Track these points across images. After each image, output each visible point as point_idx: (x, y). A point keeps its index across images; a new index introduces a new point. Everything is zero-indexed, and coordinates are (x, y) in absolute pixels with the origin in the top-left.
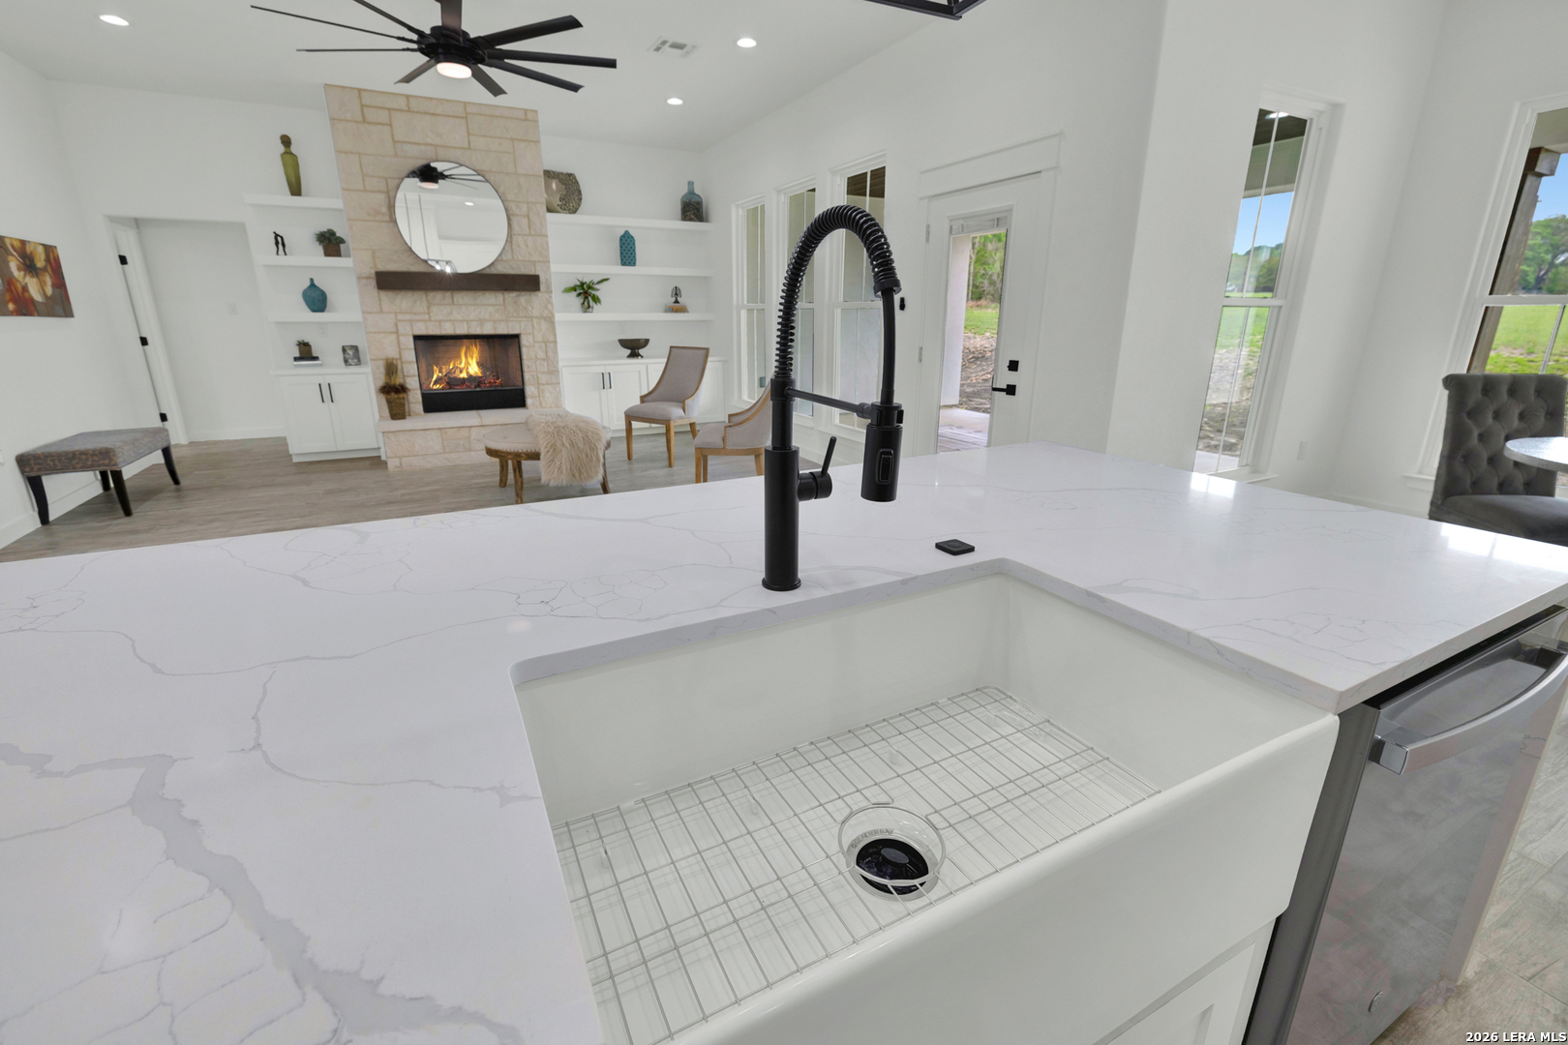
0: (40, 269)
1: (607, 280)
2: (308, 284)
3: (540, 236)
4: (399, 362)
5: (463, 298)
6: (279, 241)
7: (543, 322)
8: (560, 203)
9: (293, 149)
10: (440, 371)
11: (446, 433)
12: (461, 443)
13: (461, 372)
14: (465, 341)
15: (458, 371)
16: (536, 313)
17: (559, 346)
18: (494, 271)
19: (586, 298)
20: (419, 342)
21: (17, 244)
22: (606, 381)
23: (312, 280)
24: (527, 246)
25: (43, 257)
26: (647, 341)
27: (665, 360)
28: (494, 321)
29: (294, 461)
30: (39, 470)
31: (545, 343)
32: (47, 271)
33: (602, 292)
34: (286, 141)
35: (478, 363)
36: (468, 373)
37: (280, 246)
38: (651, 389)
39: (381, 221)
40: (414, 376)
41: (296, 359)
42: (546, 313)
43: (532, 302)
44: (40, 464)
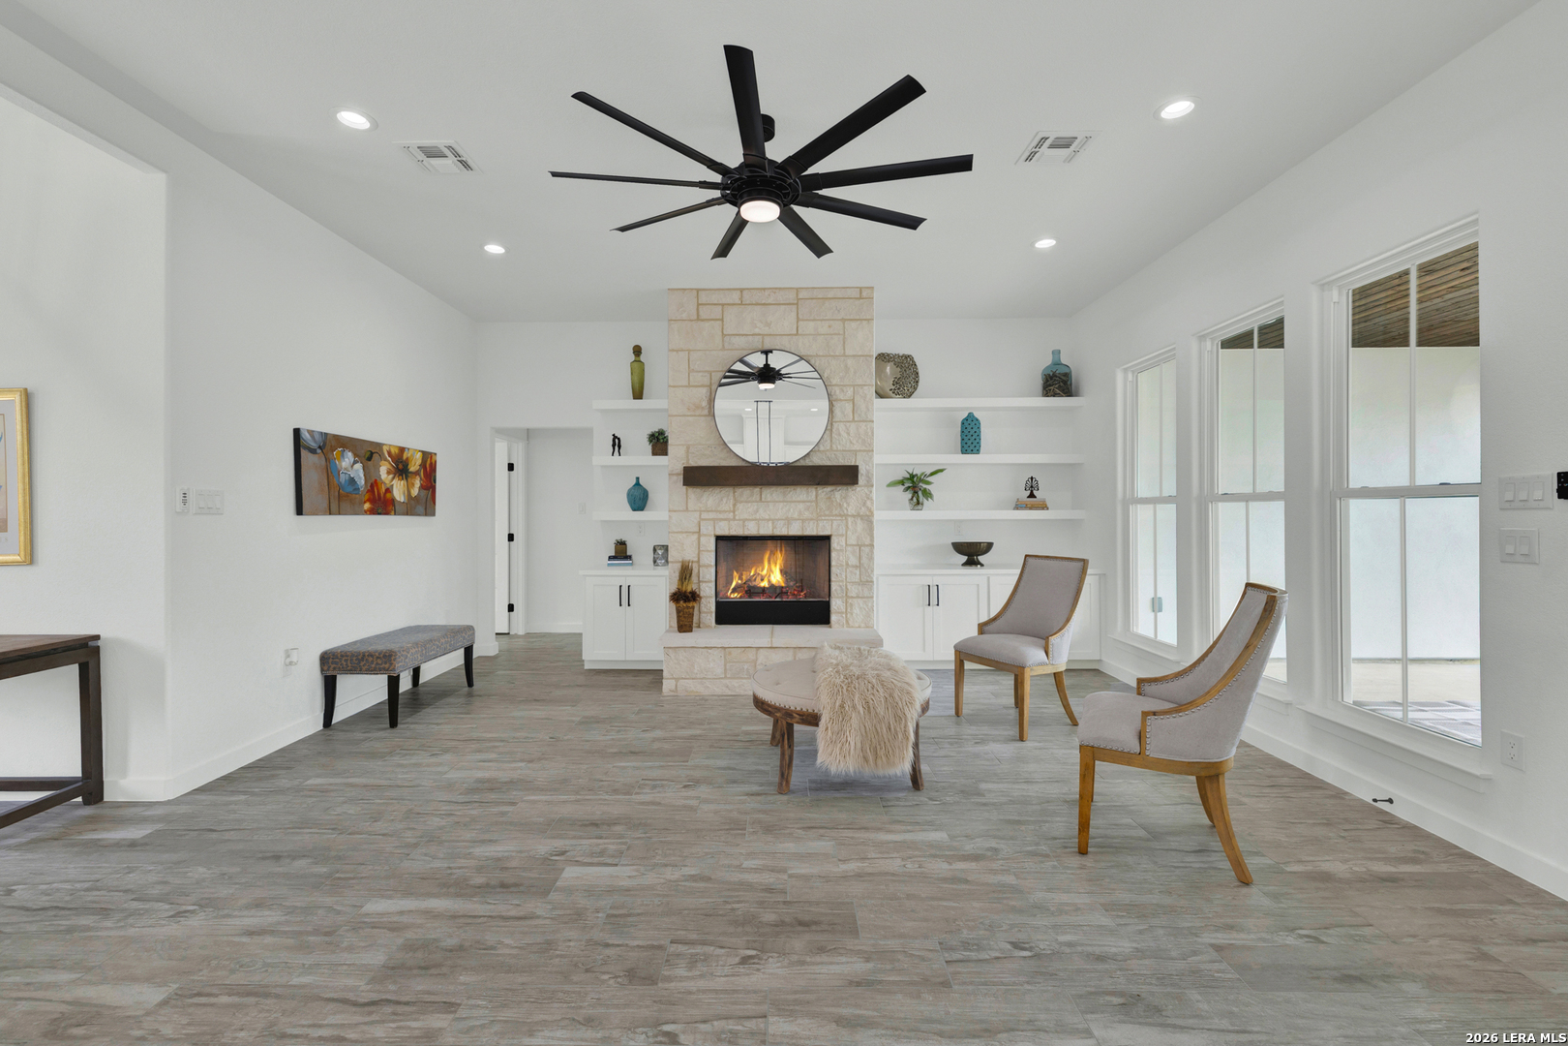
0: (411, 473)
1: (941, 471)
2: (634, 482)
3: (863, 421)
4: (695, 566)
5: (772, 494)
6: (616, 443)
7: (859, 521)
8: (893, 387)
9: (642, 358)
10: (740, 578)
11: (730, 653)
12: (746, 667)
13: (762, 580)
14: (770, 543)
15: (759, 579)
16: (851, 511)
17: (875, 551)
18: (808, 462)
19: (916, 492)
20: (721, 543)
21: (394, 451)
22: (932, 596)
23: (638, 478)
24: (848, 434)
25: (419, 462)
26: (990, 546)
27: (1019, 571)
28: (803, 521)
29: (586, 668)
30: (334, 669)
31: (860, 546)
32: (419, 475)
33: (936, 486)
34: (637, 351)
35: (781, 571)
36: (769, 581)
37: (616, 448)
38: (993, 614)
39: (700, 416)
40: (710, 582)
41: (610, 558)
42: (863, 510)
43: (848, 498)
44: (336, 663)
